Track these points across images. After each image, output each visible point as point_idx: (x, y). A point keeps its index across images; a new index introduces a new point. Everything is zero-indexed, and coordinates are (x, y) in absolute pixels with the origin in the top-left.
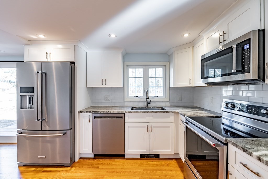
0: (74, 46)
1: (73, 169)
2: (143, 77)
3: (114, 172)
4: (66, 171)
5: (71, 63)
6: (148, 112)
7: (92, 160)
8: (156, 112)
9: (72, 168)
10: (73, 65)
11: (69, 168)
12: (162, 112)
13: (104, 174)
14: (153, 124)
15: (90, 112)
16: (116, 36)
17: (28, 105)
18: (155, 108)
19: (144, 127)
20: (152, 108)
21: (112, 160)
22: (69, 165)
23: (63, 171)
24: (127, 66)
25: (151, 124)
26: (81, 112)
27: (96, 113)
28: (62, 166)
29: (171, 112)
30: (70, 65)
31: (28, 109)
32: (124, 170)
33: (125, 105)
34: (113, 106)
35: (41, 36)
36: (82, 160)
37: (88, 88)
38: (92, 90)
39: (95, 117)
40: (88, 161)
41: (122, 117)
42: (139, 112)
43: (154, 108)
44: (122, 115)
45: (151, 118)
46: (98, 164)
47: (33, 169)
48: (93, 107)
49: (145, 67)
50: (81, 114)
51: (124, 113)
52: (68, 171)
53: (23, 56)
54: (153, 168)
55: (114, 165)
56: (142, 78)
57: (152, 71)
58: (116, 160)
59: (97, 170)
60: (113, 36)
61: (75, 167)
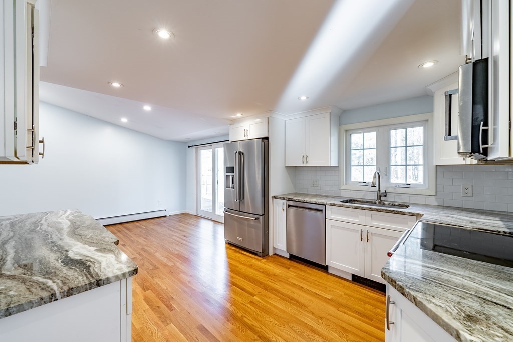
0: (267, 119)
1: (264, 261)
2: (377, 149)
3: (303, 279)
4: (257, 259)
5: (263, 139)
6: (362, 209)
7: (286, 260)
8: (377, 210)
9: (263, 259)
10: (266, 141)
11: (261, 259)
12: (389, 211)
13: (292, 276)
14: (371, 230)
15: (284, 199)
16: (307, 98)
17: (231, 186)
18: (395, 205)
19: (356, 231)
20: (389, 205)
21: (309, 268)
22: (261, 255)
23: (255, 258)
24: (346, 131)
25: (367, 228)
26: (275, 198)
27: (289, 200)
28: (255, 254)
29: (409, 213)
30: (262, 141)
31: (231, 189)
32: (316, 283)
33: (341, 196)
34: (321, 196)
35: (239, 115)
36: (276, 256)
37: (288, 168)
38: (294, 171)
39: (289, 206)
40: (281, 259)
41: (321, 211)
42: (347, 206)
43: (393, 205)
44: (323, 208)
45: (368, 219)
46: (291, 266)
47: (234, 248)
48: (296, 194)
49: (380, 129)
50: (275, 200)
51: (325, 206)
52: (259, 261)
53: (228, 135)
54: (364, 299)
55: (308, 274)
56: (375, 150)
57: (397, 136)
58: (314, 270)
59: (286, 270)
60: (303, 98)
61: (267, 260)
